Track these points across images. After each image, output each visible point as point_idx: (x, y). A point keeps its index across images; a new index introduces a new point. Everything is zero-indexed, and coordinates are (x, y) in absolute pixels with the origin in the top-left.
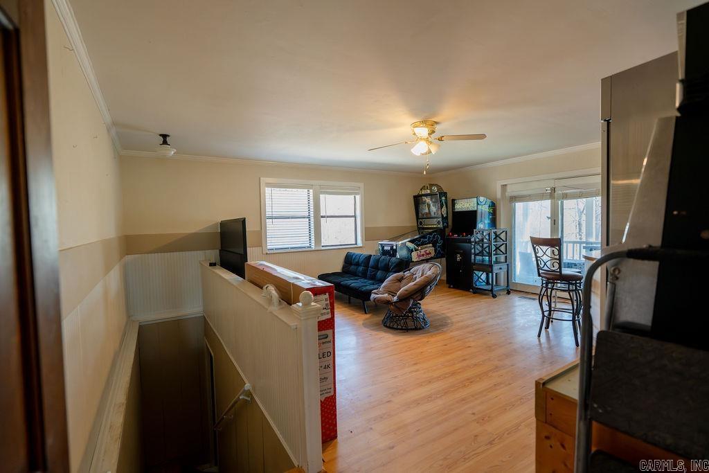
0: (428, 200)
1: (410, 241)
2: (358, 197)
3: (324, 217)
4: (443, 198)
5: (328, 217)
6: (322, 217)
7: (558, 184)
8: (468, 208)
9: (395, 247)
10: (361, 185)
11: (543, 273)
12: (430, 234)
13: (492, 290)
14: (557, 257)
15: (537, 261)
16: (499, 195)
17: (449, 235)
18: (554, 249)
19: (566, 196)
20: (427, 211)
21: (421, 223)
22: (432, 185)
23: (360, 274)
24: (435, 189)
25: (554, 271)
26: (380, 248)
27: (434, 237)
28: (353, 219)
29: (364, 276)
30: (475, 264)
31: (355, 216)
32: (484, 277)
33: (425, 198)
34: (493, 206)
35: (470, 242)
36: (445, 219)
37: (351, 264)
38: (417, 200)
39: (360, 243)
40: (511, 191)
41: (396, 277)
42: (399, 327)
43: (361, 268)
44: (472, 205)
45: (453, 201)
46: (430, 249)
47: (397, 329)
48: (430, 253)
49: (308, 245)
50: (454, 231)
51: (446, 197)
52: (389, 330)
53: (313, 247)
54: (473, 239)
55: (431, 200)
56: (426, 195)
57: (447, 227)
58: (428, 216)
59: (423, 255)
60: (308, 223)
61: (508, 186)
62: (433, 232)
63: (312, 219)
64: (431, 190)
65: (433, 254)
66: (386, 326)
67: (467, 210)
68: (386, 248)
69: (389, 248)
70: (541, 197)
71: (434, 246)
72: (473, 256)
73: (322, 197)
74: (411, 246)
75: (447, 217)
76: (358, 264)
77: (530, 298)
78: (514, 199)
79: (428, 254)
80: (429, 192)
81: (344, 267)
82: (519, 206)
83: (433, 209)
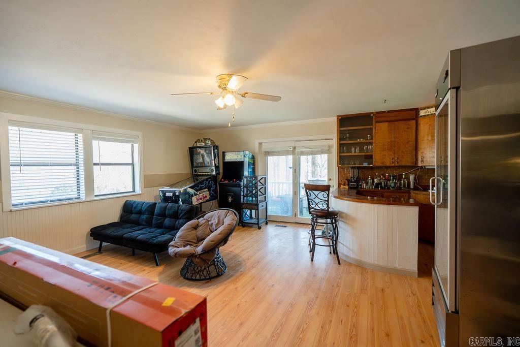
0: (202, 151)
1: (190, 187)
2: (136, 146)
3: (97, 164)
4: (216, 151)
5: (102, 164)
6: (95, 164)
7: (298, 144)
8: (236, 159)
9: (177, 194)
10: (140, 134)
11: (313, 211)
12: (207, 180)
13: (258, 224)
14: (327, 199)
15: (309, 202)
16: (257, 150)
17: (221, 181)
18: (324, 193)
19: (302, 153)
20: (201, 160)
21: (196, 171)
22: (206, 139)
23: (144, 223)
24: (209, 143)
25: (323, 210)
26: (161, 194)
27: (209, 183)
28: (131, 166)
29: (149, 224)
30: (244, 204)
31: (133, 164)
32: (248, 213)
33: (199, 150)
34: (253, 158)
35: (239, 186)
36: (217, 167)
37: (132, 213)
38: (192, 151)
39: (138, 190)
40: (265, 147)
41: (191, 225)
42: (202, 278)
43: (144, 217)
44: (239, 157)
45: (224, 153)
46: (206, 193)
47: (200, 280)
48: (206, 197)
49: (76, 196)
50: (224, 177)
51: (218, 150)
52: (191, 282)
53: (83, 197)
54: (242, 184)
55: (205, 151)
56: (200, 147)
57: (219, 174)
58: (203, 165)
59: (201, 199)
60: (75, 171)
61: (263, 144)
62: (208, 178)
63: (82, 168)
64: (205, 143)
65: (208, 197)
66: (188, 279)
67: (235, 161)
68: (167, 194)
69: (171, 194)
70: (286, 153)
71: (209, 190)
72: (242, 197)
73: (95, 143)
74: (191, 191)
75: (219, 166)
76: (140, 212)
77: (282, 226)
78: (268, 153)
79: (204, 197)
80: (203, 144)
81: (122, 217)
82: (271, 159)
83: (207, 159)
